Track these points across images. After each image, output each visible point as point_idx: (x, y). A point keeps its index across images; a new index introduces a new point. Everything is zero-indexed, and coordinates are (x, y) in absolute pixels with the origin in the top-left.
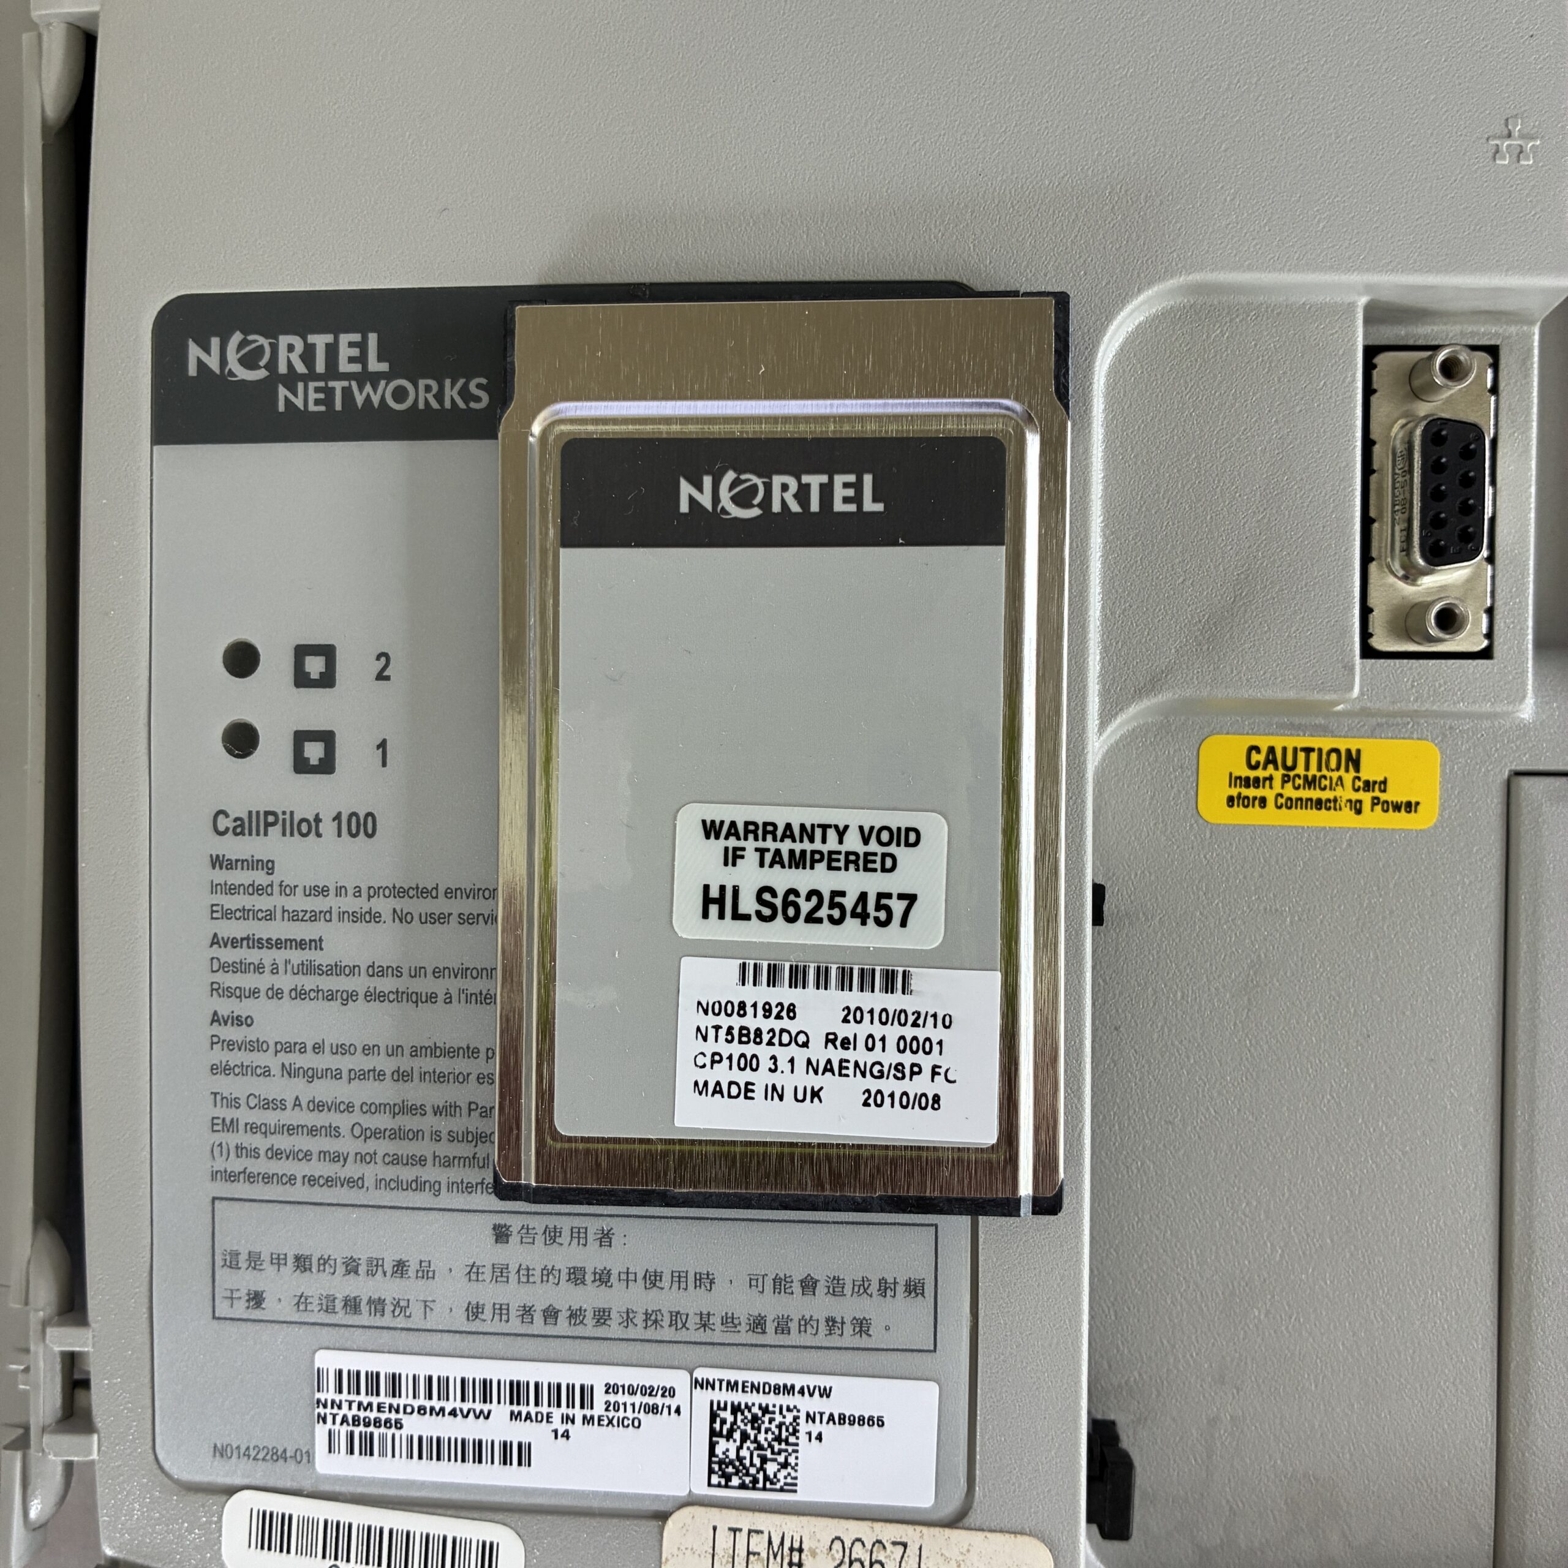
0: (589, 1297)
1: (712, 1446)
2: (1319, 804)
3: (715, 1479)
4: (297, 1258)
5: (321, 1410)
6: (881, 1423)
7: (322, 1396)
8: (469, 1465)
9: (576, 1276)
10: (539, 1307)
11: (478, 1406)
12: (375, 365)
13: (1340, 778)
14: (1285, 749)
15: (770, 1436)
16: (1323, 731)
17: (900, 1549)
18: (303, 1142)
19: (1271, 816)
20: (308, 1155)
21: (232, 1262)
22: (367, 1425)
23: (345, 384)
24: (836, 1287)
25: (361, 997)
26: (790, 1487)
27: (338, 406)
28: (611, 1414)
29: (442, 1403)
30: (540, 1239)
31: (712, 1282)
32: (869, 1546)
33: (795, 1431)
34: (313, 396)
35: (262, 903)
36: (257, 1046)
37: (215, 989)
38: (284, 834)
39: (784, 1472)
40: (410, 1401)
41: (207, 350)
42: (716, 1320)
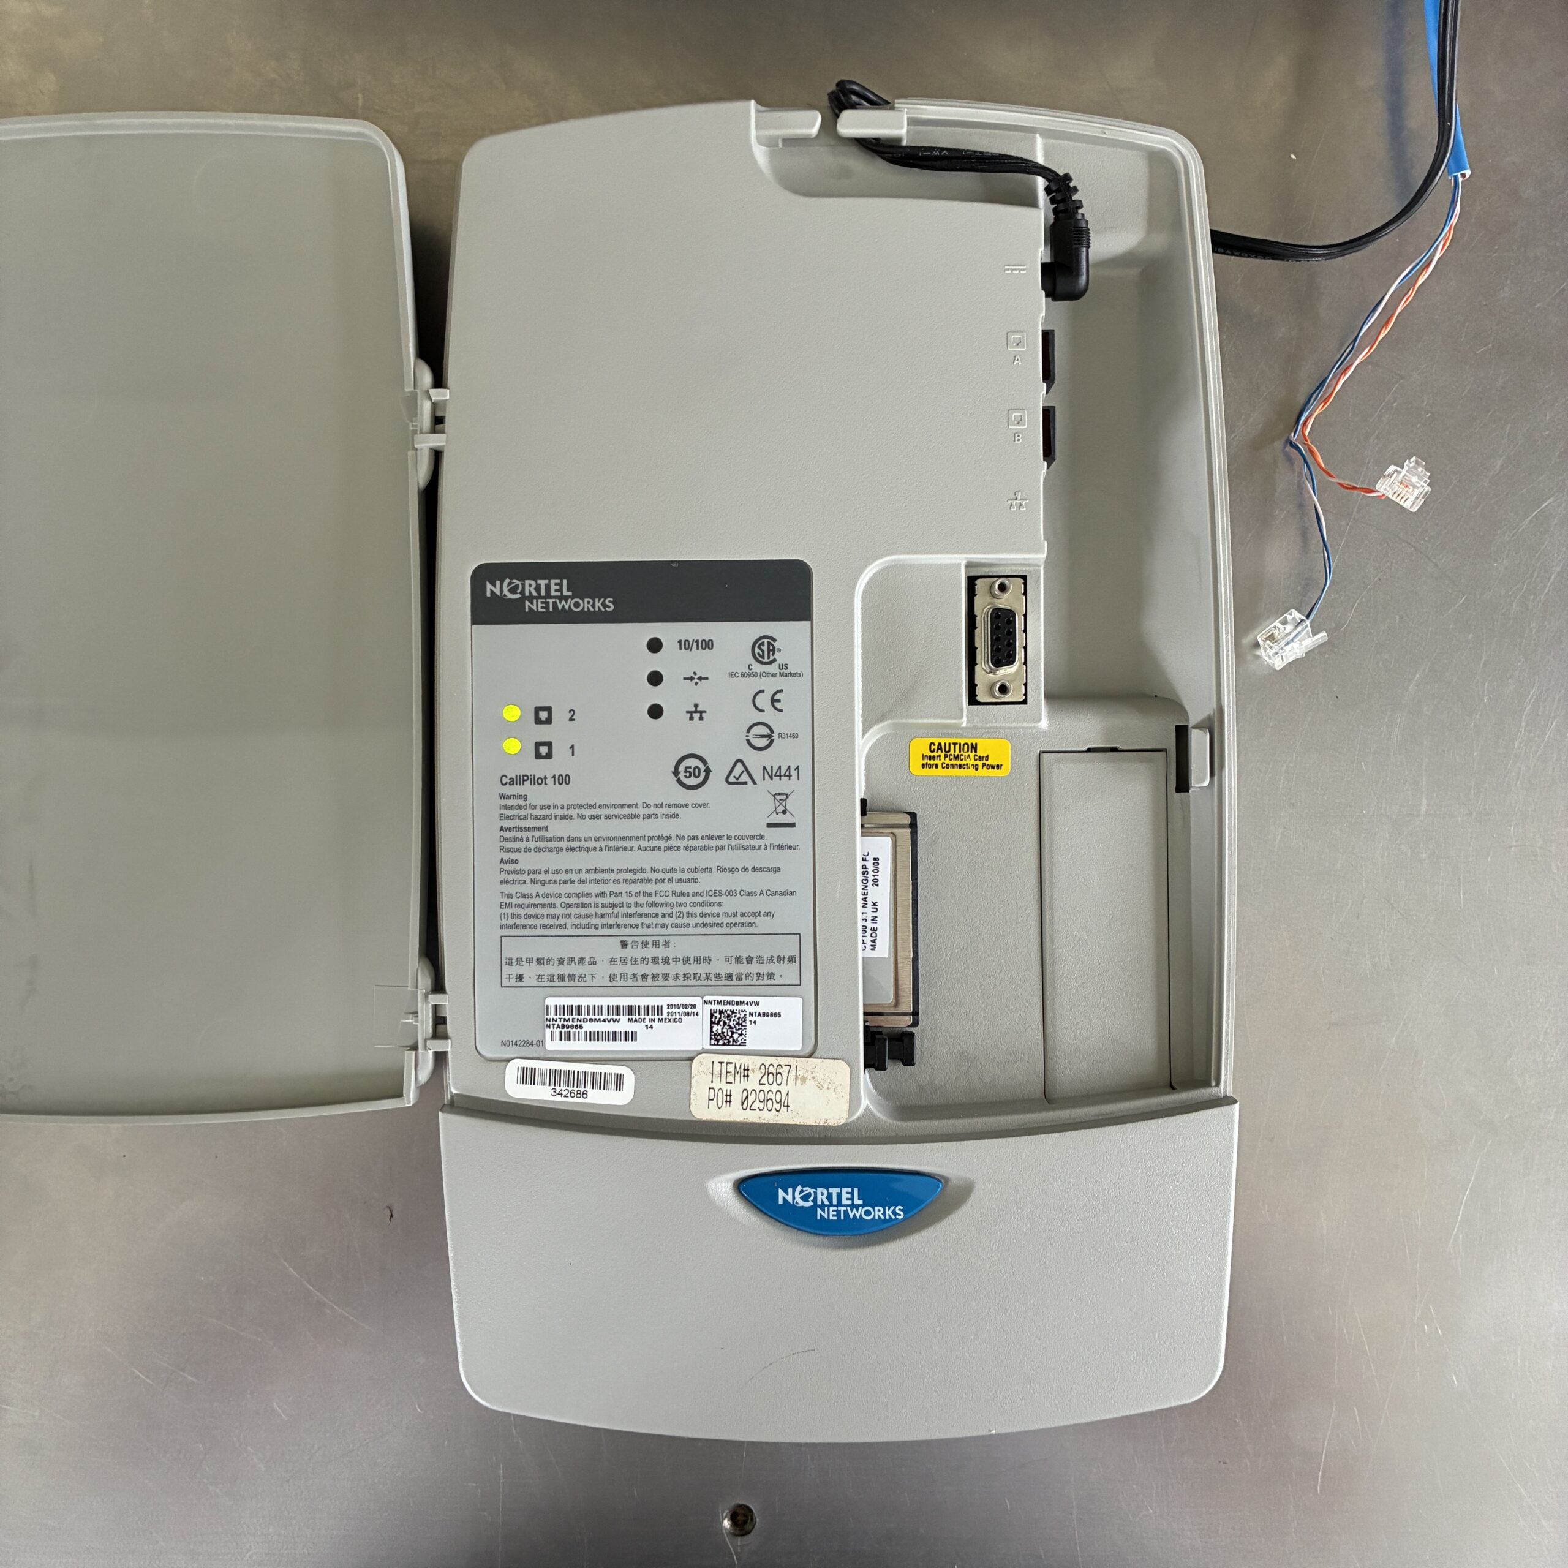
0: (660, 969)
1: (712, 1028)
2: (960, 766)
3: (713, 1042)
4: (538, 959)
5: (548, 1023)
6: (779, 1015)
7: (548, 1017)
8: (611, 1042)
9: (655, 960)
10: (640, 974)
11: (615, 1017)
12: (566, 593)
13: (969, 756)
14: (945, 744)
15: (735, 1023)
16: (962, 736)
17: (788, 1067)
18: (539, 911)
19: (940, 772)
20: (542, 916)
21: (510, 963)
22: (568, 1028)
23: (554, 600)
24: (760, 960)
25: (565, 850)
26: (743, 1044)
27: (551, 609)
28: (670, 1017)
29: (600, 1017)
30: (640, 946)
31: (710, 960)
32: (775, 1067)
33: (745, 1020)
34: (540, 605)
35: (522, 812)
36: (521, 872)
37: (502, 849)
38: (531, 784)
39: (741, 1038)
40: (586, 1017)
41: (495, 586)
42: (712, 976)
